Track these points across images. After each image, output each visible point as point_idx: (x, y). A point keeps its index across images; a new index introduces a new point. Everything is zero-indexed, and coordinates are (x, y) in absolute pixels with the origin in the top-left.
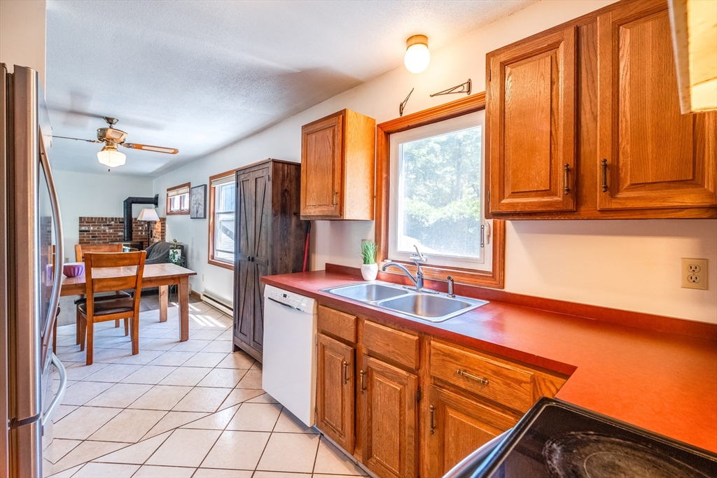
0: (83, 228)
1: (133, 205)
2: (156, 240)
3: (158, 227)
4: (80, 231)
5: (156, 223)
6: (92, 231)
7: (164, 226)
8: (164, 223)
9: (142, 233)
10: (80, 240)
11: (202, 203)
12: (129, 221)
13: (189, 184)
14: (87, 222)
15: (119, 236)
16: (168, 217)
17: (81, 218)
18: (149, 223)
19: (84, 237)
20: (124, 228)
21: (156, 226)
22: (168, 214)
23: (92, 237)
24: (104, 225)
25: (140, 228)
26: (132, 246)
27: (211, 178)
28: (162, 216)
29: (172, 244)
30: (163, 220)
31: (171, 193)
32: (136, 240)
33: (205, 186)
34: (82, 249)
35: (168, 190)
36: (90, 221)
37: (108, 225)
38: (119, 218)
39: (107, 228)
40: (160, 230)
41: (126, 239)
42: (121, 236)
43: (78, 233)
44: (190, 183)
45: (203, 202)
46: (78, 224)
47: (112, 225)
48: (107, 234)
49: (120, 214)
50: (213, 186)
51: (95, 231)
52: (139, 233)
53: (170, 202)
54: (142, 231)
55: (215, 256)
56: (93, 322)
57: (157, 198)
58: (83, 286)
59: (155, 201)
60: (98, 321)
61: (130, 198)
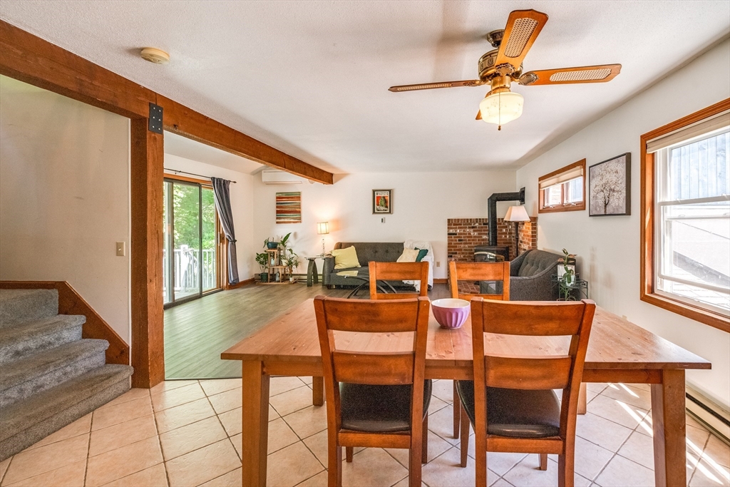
0: (451, 231)
1: (497, 202)
2: (525, 247)
3: (526, 230)
4: (449, 234)
5: (523, 223)
6: (459, 234)
7: (535, 228)
8: (535, 224)
9: (506, 237)
10: (449, 244)
11: (622, 186)
12: (494, 223)
13: (582, 163)
14: (454, 225)
15: (483, 240)
16: (541, 217)
17: (449, 220)
18: (517, 224)
19: (452, 240)
20: (489, 231)
21: (524, 228)
22: (540, 211)
23: (459, 240)
24: (469, 228)
25: (504, 230)
26: (498, 252)
27: (645, 138)
28: (532, 216)
29: (561, 257)
30: (534, 220)
31: (544, 183)
32: (501, 245)
33: (628, 156)
34: (458, 268)
35: (541, 179)
36: (457, 223)
37: (473, 227)
38: (483, 219)
39: (472, 230)
40: (530, 233)
41: (491, 243)
42: (485, 240)
43: (447, 236)
44: (584, 160)
45: (624, 185)
46: (447, 226)
47: (476, 227)
48: (471, 237)
49: (485, 214)
50: (649, 151)
51: (461, 234)
52: (503, 236)
53: (542, 194)
54: (505, 233)
55: (658, 287)
56: (486, 450)
57: (523, 192)
58: (469, 366)
59: (520, 197)
60: (495, 450)
61: (494, 195)
